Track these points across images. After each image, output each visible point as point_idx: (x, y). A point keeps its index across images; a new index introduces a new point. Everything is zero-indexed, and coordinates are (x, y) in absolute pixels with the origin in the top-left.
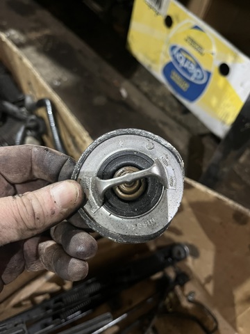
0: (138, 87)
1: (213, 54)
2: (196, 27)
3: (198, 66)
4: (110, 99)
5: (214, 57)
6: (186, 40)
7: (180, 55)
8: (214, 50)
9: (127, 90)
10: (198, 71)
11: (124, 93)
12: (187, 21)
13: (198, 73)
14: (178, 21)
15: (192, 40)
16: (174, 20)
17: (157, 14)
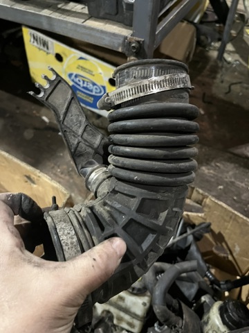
1: (100, 73)
2: (81, 58)
3: (94, 84)
5: (102, 75)
6: (78, 68)
7: (78, 79)
8: (100, 71)
9: (47, 116)
10: (95, 87)
12: (72, 55)
13: (96, 89)
14: (66, 56)
15: (82, 67)
16: (63, 55)
17: (48, 53)
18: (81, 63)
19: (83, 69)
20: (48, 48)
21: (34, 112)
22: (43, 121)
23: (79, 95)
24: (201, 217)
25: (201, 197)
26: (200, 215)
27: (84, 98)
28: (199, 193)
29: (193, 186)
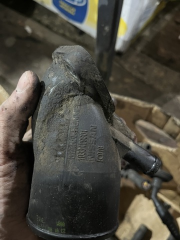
0: (39, 22)
4: (18, 38)
9: (30, 26)
11: (28, 29)
21: (19, 22)
22: (26, 32)
23: (61, 6)
24: (172, 152)
25: (176, 130)
26: (170, 149)
27: (67, 10)
28: (175, 124)
29: (169, 114)
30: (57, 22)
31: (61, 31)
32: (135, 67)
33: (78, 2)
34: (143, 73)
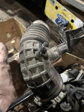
1: (69, 17)
14: (59, 8)
15: (63, 13)
16: (58, 7)
17: (53, 5)
18: (64, 11)
19: (64, 14)
20: (54, 4)
30: (54, 26)
31: (55, 29)
32: (79, 46)
33: (65, 23)
34: (82, 49)
